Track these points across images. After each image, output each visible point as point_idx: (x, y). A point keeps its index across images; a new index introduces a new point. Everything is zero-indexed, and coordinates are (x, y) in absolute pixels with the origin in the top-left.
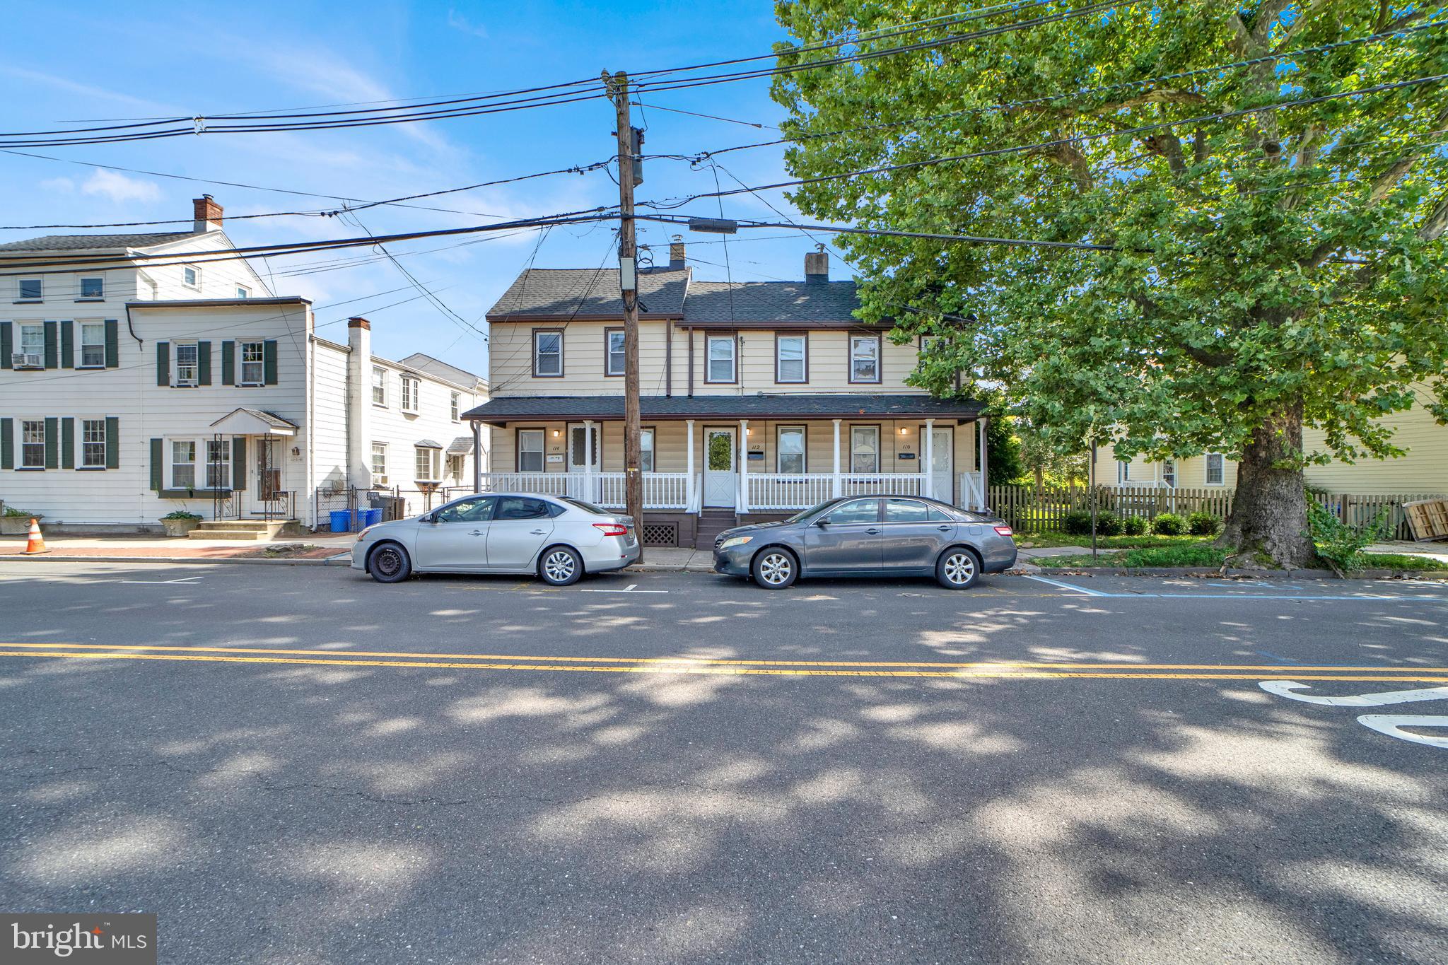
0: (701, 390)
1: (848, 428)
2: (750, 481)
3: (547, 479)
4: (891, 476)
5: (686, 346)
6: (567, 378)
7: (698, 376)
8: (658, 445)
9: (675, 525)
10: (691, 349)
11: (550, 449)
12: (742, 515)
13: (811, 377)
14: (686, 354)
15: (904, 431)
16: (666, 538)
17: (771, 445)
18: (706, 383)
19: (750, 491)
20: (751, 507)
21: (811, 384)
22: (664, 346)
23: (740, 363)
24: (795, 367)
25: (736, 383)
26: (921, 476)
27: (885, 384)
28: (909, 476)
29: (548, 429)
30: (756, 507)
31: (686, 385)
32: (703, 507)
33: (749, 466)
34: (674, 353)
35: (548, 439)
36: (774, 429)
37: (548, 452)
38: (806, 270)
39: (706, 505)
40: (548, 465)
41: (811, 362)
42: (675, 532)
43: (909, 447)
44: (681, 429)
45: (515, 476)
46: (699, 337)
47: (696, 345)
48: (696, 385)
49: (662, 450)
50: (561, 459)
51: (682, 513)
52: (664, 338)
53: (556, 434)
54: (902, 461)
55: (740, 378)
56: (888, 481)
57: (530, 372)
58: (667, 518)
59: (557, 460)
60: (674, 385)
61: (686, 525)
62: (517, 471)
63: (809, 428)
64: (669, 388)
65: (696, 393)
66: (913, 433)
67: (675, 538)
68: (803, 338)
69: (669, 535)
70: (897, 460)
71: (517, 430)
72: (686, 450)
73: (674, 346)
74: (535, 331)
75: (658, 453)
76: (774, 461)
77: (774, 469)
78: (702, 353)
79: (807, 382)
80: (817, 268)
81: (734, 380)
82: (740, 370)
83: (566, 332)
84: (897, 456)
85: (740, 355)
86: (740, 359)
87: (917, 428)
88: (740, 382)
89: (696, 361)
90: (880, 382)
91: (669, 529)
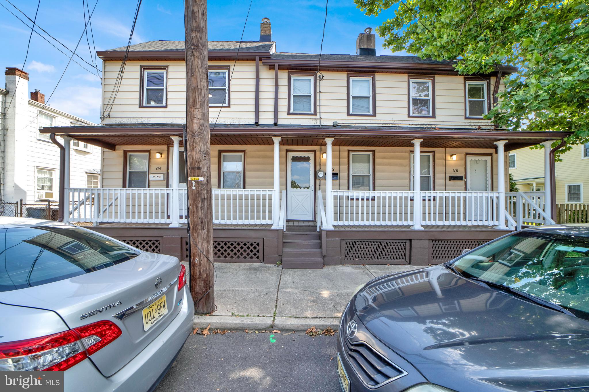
0: (285, 120)
1: (407, 154)
2: (335, 198)
3: (151, 195)
4: (445, 194)
5: (272, 82)
6: (169, 108)
7: (283, 108)
8: (247, 167)
9: (261, 242)
10: (277, 85)
11: (153, 169)
12: (328, 231)
13: (378, 110)
14: (272, 89)
15: (454, 157)
16: (252, 254)
17: (344, 167)
18: (289, 114)
19: (335, 206)
20: (336, 223)
21: (378, 116)
22: (253, 82)
23: (318, 97)
24: (364, 103)
25: (315, 114)
26: (495, 194)
27: (438, 118)
28: (457, 194)
29: (152, 152)
30: (341, 223)
31: (272, 115)
32: (287, 221)
33: (333, 185)
34: (262, 88)
35: (152, 160)
36: (346, 154)
37: (151, 171)
38: (360, 45)
39: (288, 218)
40: (151, 183)
41: (378, 97)
42: (260, 248)
43: (457, 171)
44: (268, 153)
45: (124, 191)
46: (284, 75)
47: (281, 82)
48: (280, 115)
49: (251, 171)
50: (162, 177)
51: (268, 229)
52: (254, 75)
53: (158, 155)
54: (452, 182)
55: (318, 111)
56: (441, 198)
57: (138, 103)
58: (252, 234)
59: (158, 179)
60: (261, 115)
61: (271, 241)
62: (124, 186)
63: (377, 154)
64: (257, 116)
65: (280, 122)
66: (461, 159)
67: (260, 254)
68: (370, 79)
69: (255, 251)
70: (448, 181)
71: (125, 152)
72: (272, 171)
73: (262, 82)
74: (143, 68)
75: (247, 174)
76: (346, 181)
77: (347, 188)
78: (286, 89)
79: (374, 115)
80: (367, 44)
81: (312, 112)
82: (318, 104)
83: (170, 69)
84: (448, 178)
85: (318, 91)
86: (318, 95)
87: (463, 156)
88: (318, 114)
89: (281, 95)
90: (434, 117)
91: (255, 245)
